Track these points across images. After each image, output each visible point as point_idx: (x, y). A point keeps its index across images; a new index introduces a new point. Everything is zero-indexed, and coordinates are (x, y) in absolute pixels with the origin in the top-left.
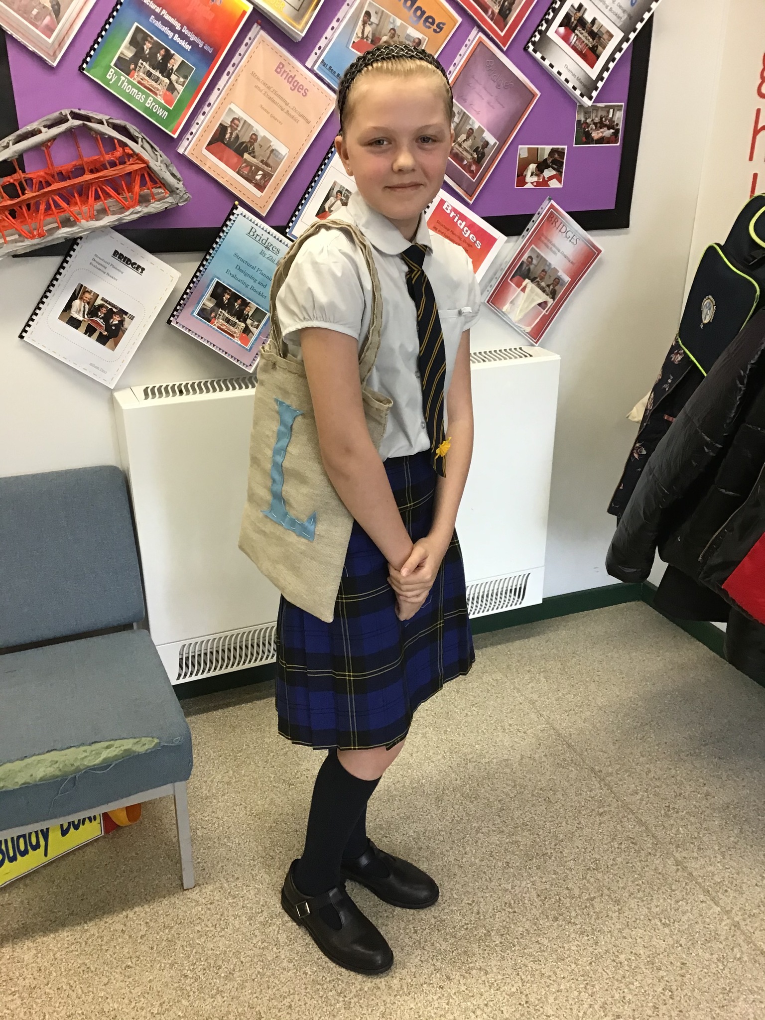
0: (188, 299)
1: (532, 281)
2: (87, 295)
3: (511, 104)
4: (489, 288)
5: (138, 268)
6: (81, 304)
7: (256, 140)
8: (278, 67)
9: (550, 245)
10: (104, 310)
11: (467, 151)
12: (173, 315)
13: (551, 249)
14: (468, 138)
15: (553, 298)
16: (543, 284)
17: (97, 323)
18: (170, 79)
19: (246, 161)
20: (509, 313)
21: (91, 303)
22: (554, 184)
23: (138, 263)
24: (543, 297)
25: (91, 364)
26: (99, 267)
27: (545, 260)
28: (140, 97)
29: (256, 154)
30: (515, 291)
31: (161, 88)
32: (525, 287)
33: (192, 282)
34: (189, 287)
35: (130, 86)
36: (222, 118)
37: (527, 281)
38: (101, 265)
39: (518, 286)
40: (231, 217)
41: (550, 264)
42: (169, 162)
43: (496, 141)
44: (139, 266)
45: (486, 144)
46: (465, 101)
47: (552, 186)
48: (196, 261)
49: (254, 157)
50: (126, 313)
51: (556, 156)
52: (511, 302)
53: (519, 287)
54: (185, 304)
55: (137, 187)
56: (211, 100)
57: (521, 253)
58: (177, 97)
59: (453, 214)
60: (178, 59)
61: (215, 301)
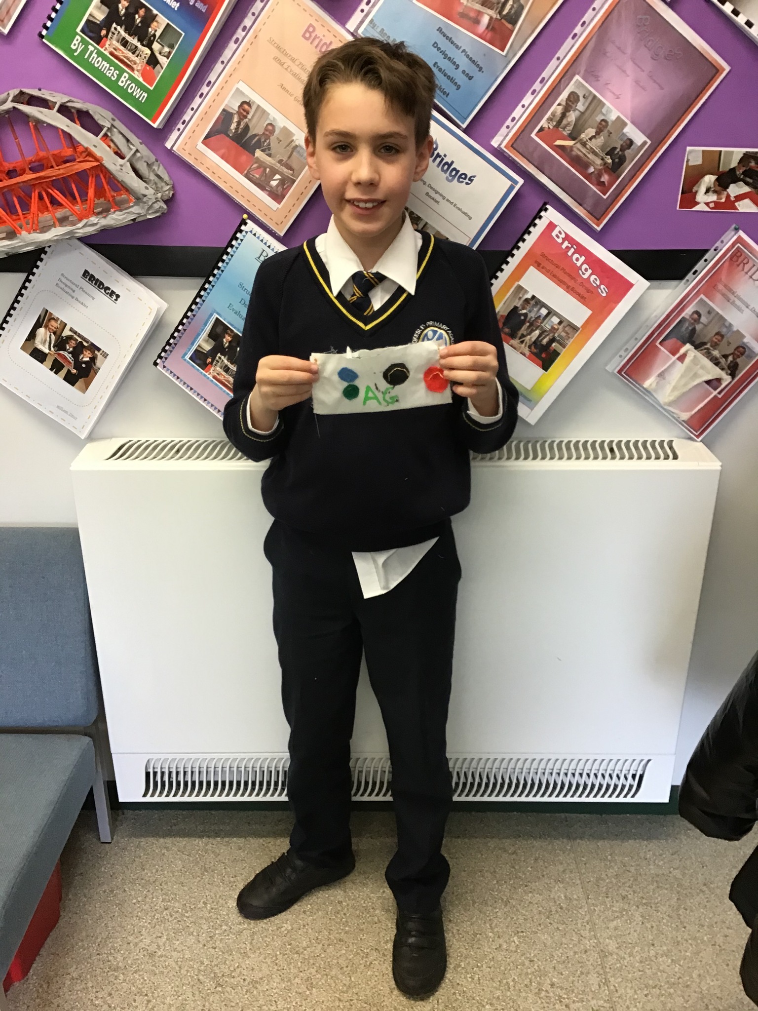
0: (180, 337)
1: (697, 347)
2: (53, 323)
3: (676, 84)
4: (622, 353)
5: (112, 294)
6: (46, 333)
7: (272, 132)
8: (307, 31)
9: (732, 297)
10: (73, 343)
11: (594, 153)
12: (160, 357)
13: (733, 303)
14: (598, 133)
15: (733, 375)
16: (716, 353)
17: (65, 358)
18: (151, 50)
19: (258, 160)
20: (655, 390)
21: (58, 333)
22: (746, 206)
23: (112, 288)
25: (58, 407)
26: (67, 289)
27: (722, 318)
28: (112, 74)
29: (272, 151)
30: (668, 359)
31: (139, 62)
32: (684, 355)
33: (185, 316)
34: (181, 323)
35: (100, 59)
36: (226, 102)
37: (688, 346)
38: (69, 287)
39: (673, 352)
40: (238, 235)
41: (730, 325)
42: (153, 158)
43: (644, 138)
44: (113, 292)
45: (631, 142)
46: (597, 78)
47: (741, 210)
48: (191, 288)
49: (270, 155)
50: (99, 349)
51: (753, 164)
52: (661, 375)
53: (674, 354)
54: (176, 344)
55: (91, 192)
56: (212, 77)
57: (681, 305)
58: (159, 72)
59: (566, 244)
60: (162, 22)
61: (213, 343)
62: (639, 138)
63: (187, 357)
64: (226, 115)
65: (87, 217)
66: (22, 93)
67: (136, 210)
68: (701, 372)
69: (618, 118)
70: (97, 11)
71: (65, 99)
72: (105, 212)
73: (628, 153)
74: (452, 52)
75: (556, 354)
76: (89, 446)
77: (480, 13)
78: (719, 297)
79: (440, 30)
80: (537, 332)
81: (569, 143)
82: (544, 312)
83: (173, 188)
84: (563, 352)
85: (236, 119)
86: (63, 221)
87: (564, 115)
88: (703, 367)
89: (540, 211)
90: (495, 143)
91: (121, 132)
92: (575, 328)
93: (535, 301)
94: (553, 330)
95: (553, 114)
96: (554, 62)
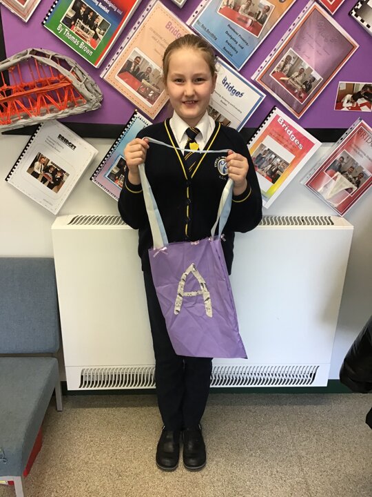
0: (103, 167)
1: (342, 173)
2: (43, 159)
3: (335, 53)
4: (308, 176)
5: (72, 146)
6: (39, 164)
7: (150, 71)
8: (168, 24)
9: (357, 150)
10: (52, 169)
11: (298, 83)
12: (93, 176)
13: (359, 153)
14: (300, 74)
15: (358, 186)
16: (350, 176)
17: (48, 176)
18: (95, 31)
19: (143, 84)
21: (45, 164)
22: (365, 109)
23: (72, 143)
24: (350, 185)
25: (44, 200)
26: (50, 143)
27: (353, 160)
28: (76, 42)
29: (150, 80)
30: (329, 179)
32: (336, 177)
33: (106, 157)
34: (104, 160)
35: (71, 35)
36: (129, 57)
37: (338, 173)
39: (331, 176)
40: (133, 119)
41: (357, 163)
42: (94, 82)
43: (320, 77)
44: (73, 145)
45: (314, 79)
46: (299, 49)
47: (363, 111)
48: (109, 144)
49: (149, 82)
51: (368, 90)
52: (325, 186)
54: (101, 170)
55: (66, 98)
56: (123, 45)
57: (335, 154)
58: (99, 42)
59: (284, 125)
60: (101, 18)
61: (119, 169)
62: (318, 77)
63: (106, 176)
64: (129, 63)
65: (64, 109)
66: (33, 50)
67: (87, 106)
68: (344, 185)
69: (309, 68)
70: (70, 13)
71: (54, 54)
72: (72, 107)
73: (313, 83)
74: (234, 36)
75: (279, 176)
76: (58, 219)
77: (247, 19)
78: (352, 150)
79: (229, 25)
80: (270, 166)
81: (287, 79)
82: (273, 156)
83: (103, 97)
84: (282, 175)
85: (133, 65)
86: (51, 111)
87: (284, 66)
88: (345, 183)
89: (272, 110)
90: (253, 78)
91: (79, 70)
92: (287, 164)
93: (270, 152)
94: (278, 165)
95: (280, 65)
96: (280, 42)
